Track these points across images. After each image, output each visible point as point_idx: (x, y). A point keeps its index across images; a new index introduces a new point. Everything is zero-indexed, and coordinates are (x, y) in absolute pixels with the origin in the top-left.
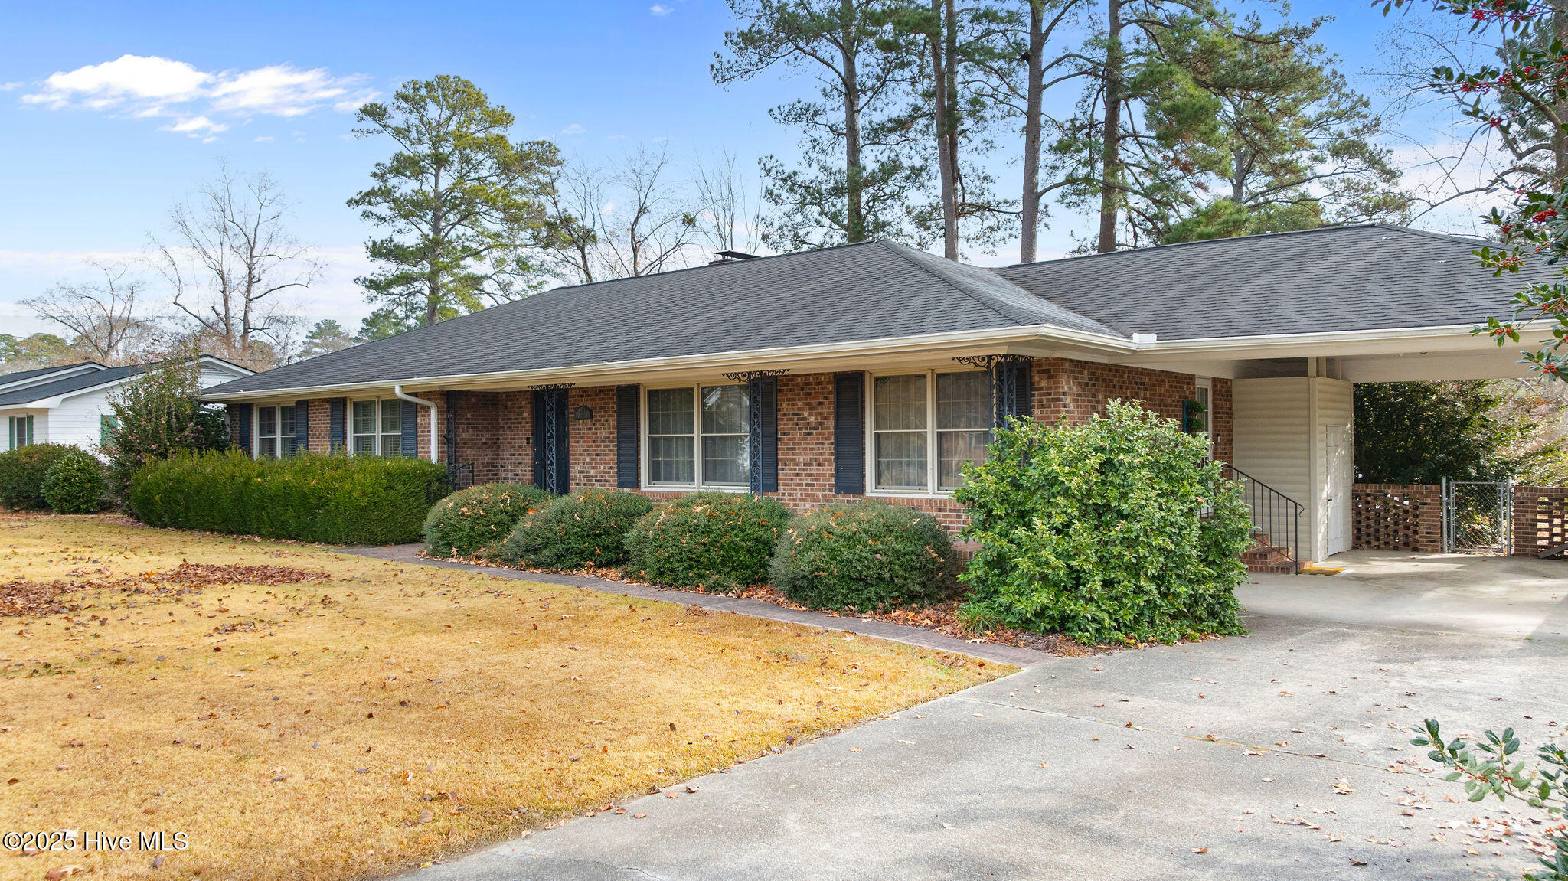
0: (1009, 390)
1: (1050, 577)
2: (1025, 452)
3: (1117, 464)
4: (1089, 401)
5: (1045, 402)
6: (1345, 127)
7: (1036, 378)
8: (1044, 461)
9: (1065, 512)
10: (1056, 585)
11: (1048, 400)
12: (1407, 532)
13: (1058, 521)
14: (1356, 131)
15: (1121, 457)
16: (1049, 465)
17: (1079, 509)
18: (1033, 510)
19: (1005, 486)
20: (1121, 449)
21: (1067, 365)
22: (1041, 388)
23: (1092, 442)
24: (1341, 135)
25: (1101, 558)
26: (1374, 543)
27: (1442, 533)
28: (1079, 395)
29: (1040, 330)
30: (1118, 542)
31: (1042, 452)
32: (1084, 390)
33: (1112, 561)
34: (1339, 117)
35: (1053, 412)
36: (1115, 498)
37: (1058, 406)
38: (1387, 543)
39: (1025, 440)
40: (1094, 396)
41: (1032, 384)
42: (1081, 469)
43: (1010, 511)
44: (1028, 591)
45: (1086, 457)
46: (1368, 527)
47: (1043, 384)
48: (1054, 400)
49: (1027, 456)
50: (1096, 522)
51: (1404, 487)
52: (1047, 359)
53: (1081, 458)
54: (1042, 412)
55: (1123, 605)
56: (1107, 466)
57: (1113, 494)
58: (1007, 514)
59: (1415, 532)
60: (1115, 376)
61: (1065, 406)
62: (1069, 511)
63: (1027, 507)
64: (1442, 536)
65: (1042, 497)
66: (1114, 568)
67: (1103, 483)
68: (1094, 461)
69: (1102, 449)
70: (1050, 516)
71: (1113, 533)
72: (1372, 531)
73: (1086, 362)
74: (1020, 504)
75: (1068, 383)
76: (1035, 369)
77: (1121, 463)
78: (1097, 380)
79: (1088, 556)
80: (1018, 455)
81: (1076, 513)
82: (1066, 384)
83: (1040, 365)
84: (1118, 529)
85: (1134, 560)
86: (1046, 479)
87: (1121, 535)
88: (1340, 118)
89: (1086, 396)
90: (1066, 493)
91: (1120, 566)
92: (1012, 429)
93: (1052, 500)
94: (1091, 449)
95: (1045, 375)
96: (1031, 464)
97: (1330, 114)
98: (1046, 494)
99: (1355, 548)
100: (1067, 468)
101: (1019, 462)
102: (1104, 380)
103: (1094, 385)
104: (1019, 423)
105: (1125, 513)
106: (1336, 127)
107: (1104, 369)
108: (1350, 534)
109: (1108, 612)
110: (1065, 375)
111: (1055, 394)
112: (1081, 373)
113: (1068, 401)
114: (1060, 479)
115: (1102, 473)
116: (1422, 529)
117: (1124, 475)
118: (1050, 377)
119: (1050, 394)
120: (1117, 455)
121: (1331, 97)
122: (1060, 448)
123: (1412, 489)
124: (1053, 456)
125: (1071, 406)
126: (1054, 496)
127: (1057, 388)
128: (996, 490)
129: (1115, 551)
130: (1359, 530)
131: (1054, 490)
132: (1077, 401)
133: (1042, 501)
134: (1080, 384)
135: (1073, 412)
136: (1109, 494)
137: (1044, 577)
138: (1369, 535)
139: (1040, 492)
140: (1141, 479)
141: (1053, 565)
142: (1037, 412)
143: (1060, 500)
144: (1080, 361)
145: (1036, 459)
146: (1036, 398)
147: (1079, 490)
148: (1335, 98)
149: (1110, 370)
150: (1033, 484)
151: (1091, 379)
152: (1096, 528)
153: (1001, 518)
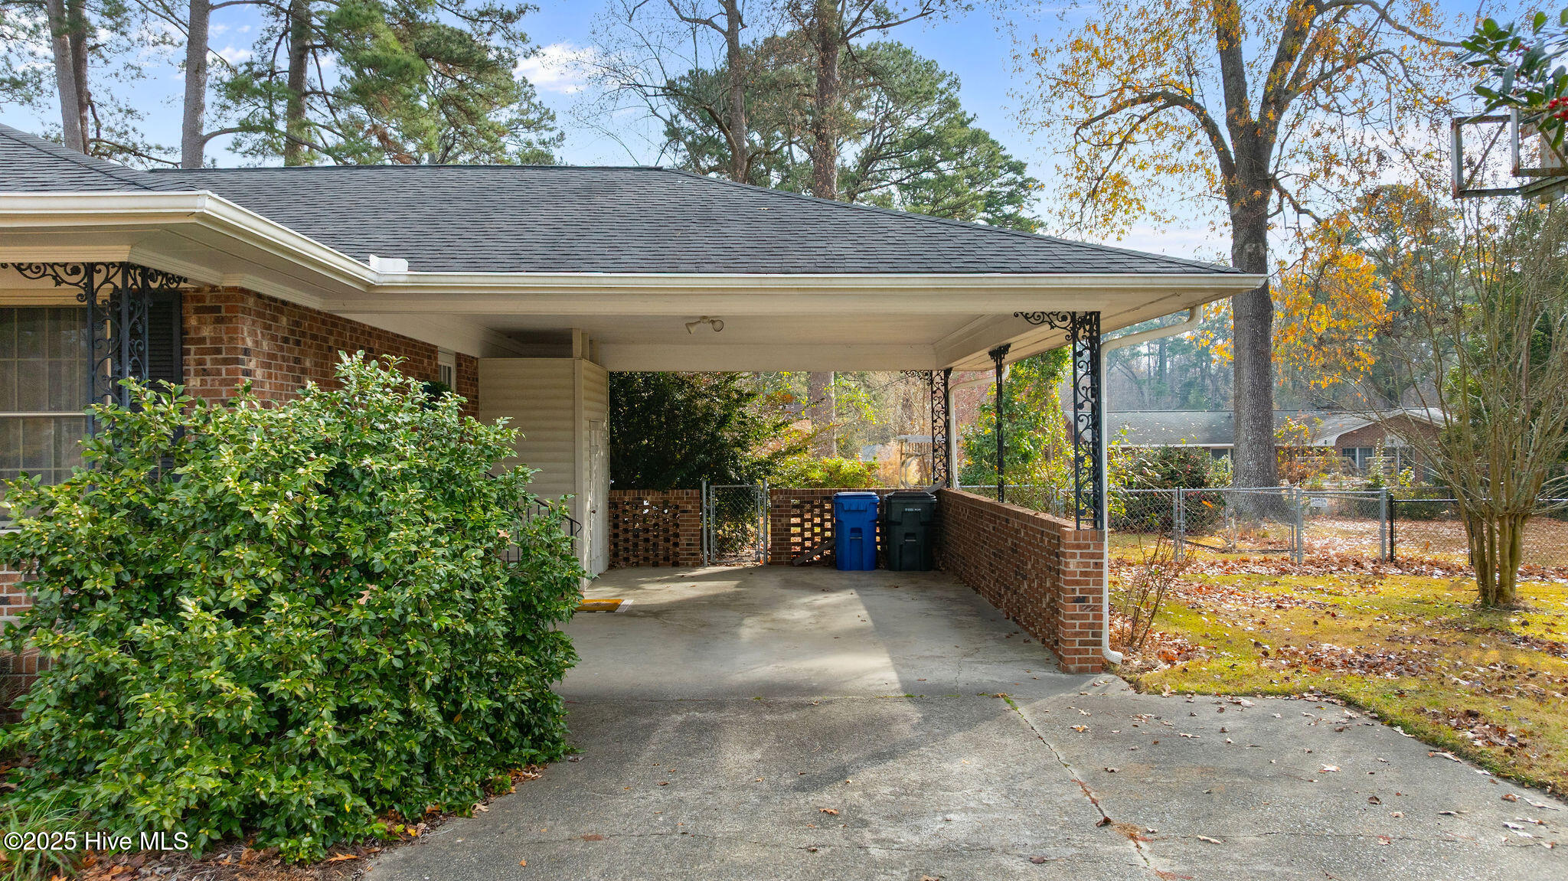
0: (134, 334)
1: (221, 726)
2: (166, 455)
3: (357, 475)
4: (290, 369)
5: (208, 366)
6: (532, 136)
7: (193, 322)
8: (206, 470)
9: (253, 576)
10: (234, 738)
11: (215, 362)
12: (667, 545)
13: (237, 595)
14: (543, 143)
15: (367, 461)
16: (218, 480)
17: (282, 568)
18: (184, 574)
19: (116, 524)
20: (364, 448)
21: (251, 302)
22: (202, 340)
23: (307, 432)
24: (529, 144)
25: (331, 663)
26: (632, 559)
27: (702, 544)
28: (272, 357)
29: (199, 202)
30: (365, 629)
31: (202, 453)
32: (281, 349)
33: (354, 667)
34: (529, 125)
35: (224, 382)
36: (356, 542)
37: (235, 372)
38: (646, 559)
39: (165, 429)
40: (297, 361)
41: (184, 332)
42: (286, 487)
43: (127, 578)
44: (168, 762)
45: (296, 461)
46: (626, 540)
47: (207, 332)
48: (226, 361)
49: (169, 460)
50: (318, 591)
51: (664, 493)
52: (214, 288)
53: (288, 463)
54: (203, 382)
55: (377, 757)
56: (339, 478)
57: (351, 533)
58: (120, 584)
59: (676, 545)
60: (331, 333)
61: (247, 373)
62: (262, 572)
63: (169, 569)
64: (702, 549)
65: (201, 545)
66: (357, 681)
67: (332, 512)
68: (314, 469)
69: (326, 447)
70: (220, 585)
71: (355, 614)
72: (630, 545)
73: (284, 303)
74: (153, 560)
75: (253, 334)
76: (189, 306)
77: (366, 473)
78: (303, 334)
79: (305, 666)
80: (150, 459)
81: (278, 577)
82: (249, 335)
83: (201, 299)
84: (362, 601)
85: (398, 663)
86: (212, 509)
87: (372, 616)
88: (528, 128)
89: (284, 359)
90: (255, 535)
91: (368, 676)
92: (136, 408)
93: (225, 553)
94: (307, 447)
95: (208, 317)
96: (177, 478)
97: (521, 122)
98: (210, 540)
99: (612, 566)
100: (257, 486)
101: (153, 473)
102: (314, 337)
103: (298, 343)
104: (151, 394)
105: (377, 570)
106: (526, 135)
107: (313, 319)
108: (607, 550)
109: (348, 777)
110: (249, 320)
111: (230, 350)
112: (275, 319)
113: (252, 365)
114: (243, 508)
115: (328, 492)
116: (683, 541)
117: (372, 495)
118: (219, 321)
119: (218, 351)
120: (359, 457)
121: (521, 104)
122: (242, 445)
123: (673, 495)
124: (226, 460)
125: (259, 374)
126: (228, 543)
127: (231, 339)
128: (93, 537)
129: (360, 646)
130: (616, 545)
131: (228, 530)
132: (269, 366)
133: (202, 555)
134: (274, 338)
135: (262, 384)
136: (344, 532)
137: (206, 726)
138: (626, 549)
139: (195, 537)
140: (407, 502)
141: (228, 697)
142: (194, 382)
143: (244, 552)
144: (275, 300)
145: (190, 467)
146: (192, 357)
147: (283, 529)
148: (525, 106)
149: (324, 322)
150: (182, 519)
151: (292, 332)
152: (319, 602)
153: (106, 597)
